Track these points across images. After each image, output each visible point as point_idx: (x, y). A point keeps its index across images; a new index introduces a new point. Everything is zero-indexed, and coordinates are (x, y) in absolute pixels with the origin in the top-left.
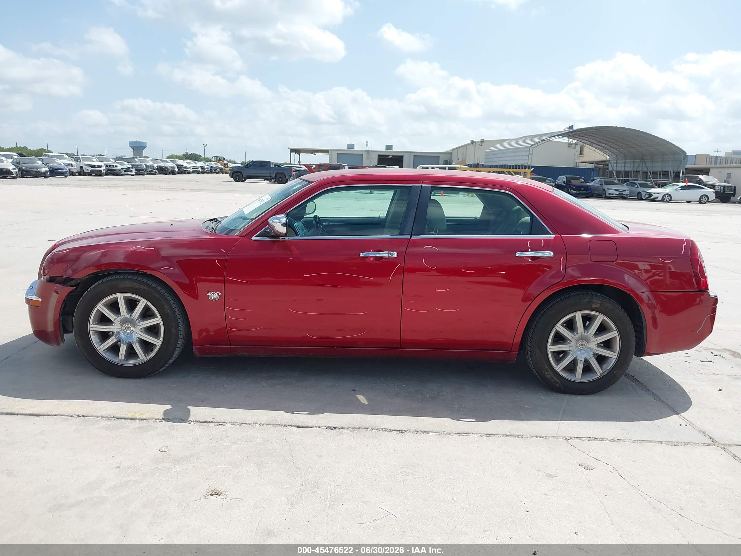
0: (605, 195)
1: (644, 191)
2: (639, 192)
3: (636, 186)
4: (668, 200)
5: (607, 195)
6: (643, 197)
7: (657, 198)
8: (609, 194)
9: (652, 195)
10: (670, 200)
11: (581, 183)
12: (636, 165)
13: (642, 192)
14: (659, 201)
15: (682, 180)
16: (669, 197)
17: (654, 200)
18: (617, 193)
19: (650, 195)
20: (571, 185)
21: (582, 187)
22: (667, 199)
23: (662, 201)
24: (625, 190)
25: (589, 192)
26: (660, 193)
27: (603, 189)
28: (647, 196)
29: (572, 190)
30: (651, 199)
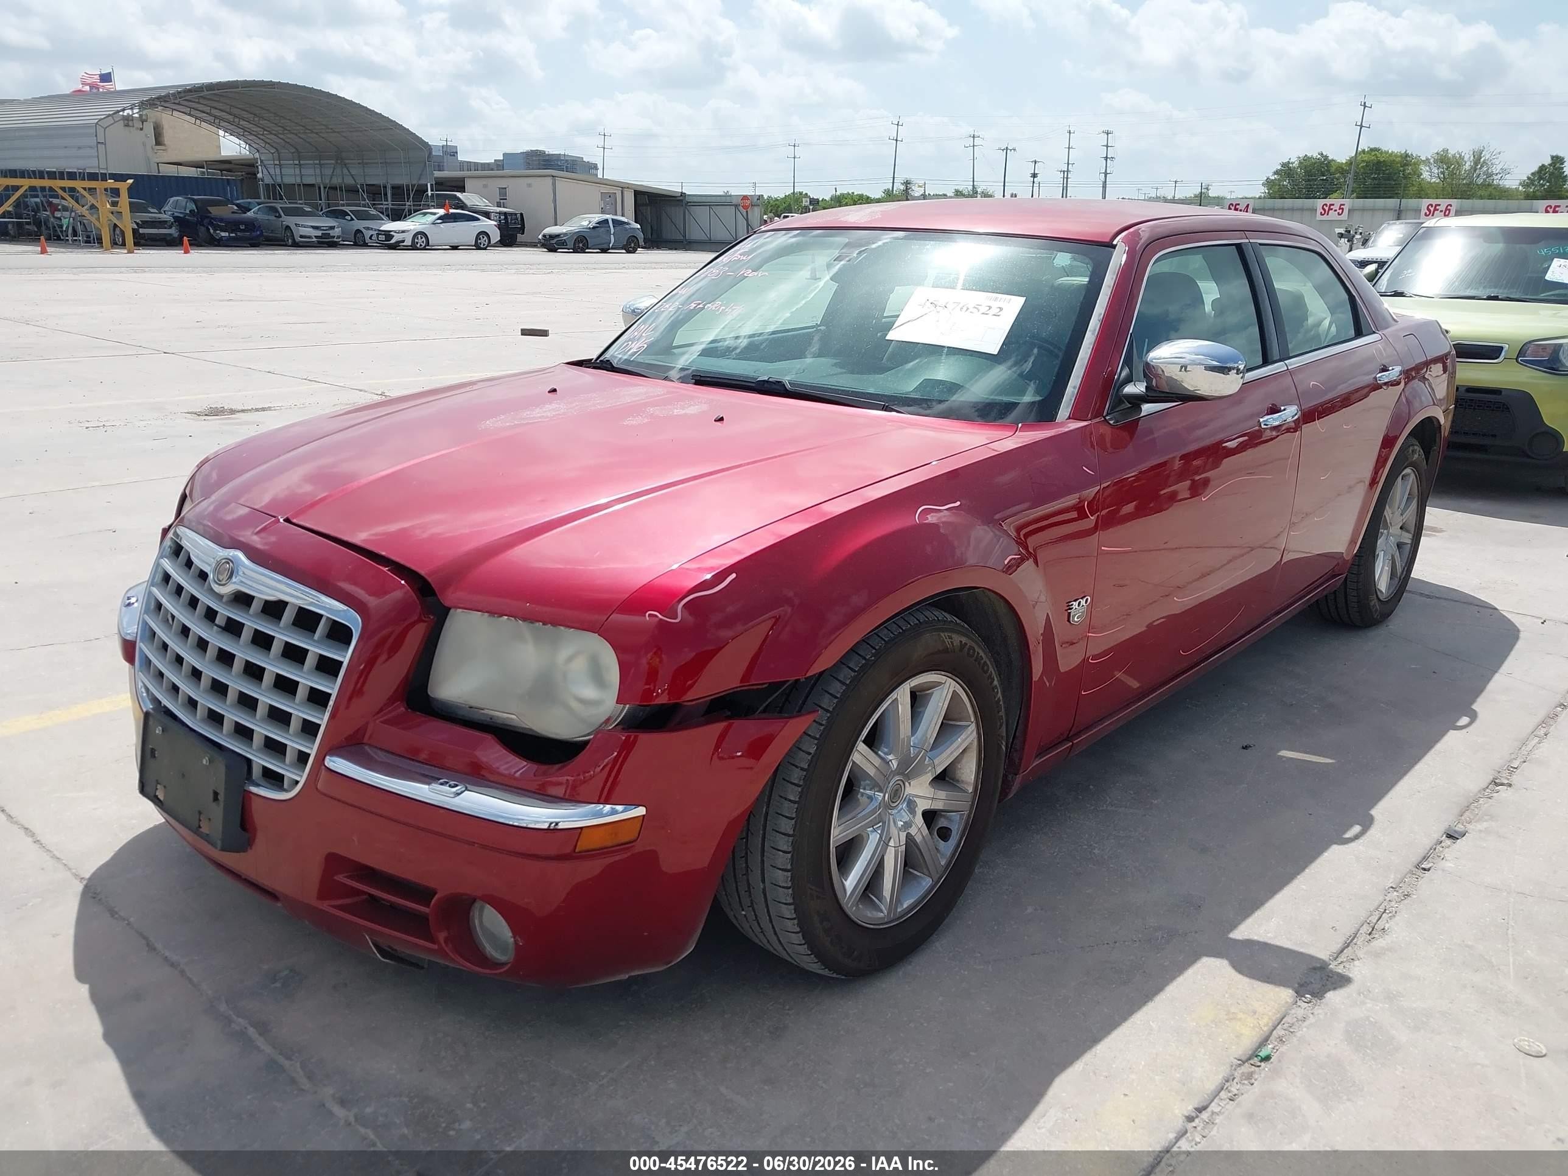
0: (294, 239)
1: (368, 228)
2: (358, 231)
3: (348, 218)
4: (424, 245)
5: (297, 240)
6: (368, 240)
7: (403, 241)
8: (301, 237)
9: (393, 236)
10: (427, 247)
11: (233, 213)
12: (328, 171)
13: (364, 231)
14: (406, 248)
15: (433, 204)
16: (424, 239)
17: (394, 247)
18: (319, 233)
19: (388, 235)
20: (212, 218)
21: (241, 222)
22: (420, 243)
23: (414, 247)
24: (332, 228)
25: (258, 233)
26: (408, 231)
27: (284, 227)
28: (382, 237)
29: (218, 232)
30: (388, 243)
